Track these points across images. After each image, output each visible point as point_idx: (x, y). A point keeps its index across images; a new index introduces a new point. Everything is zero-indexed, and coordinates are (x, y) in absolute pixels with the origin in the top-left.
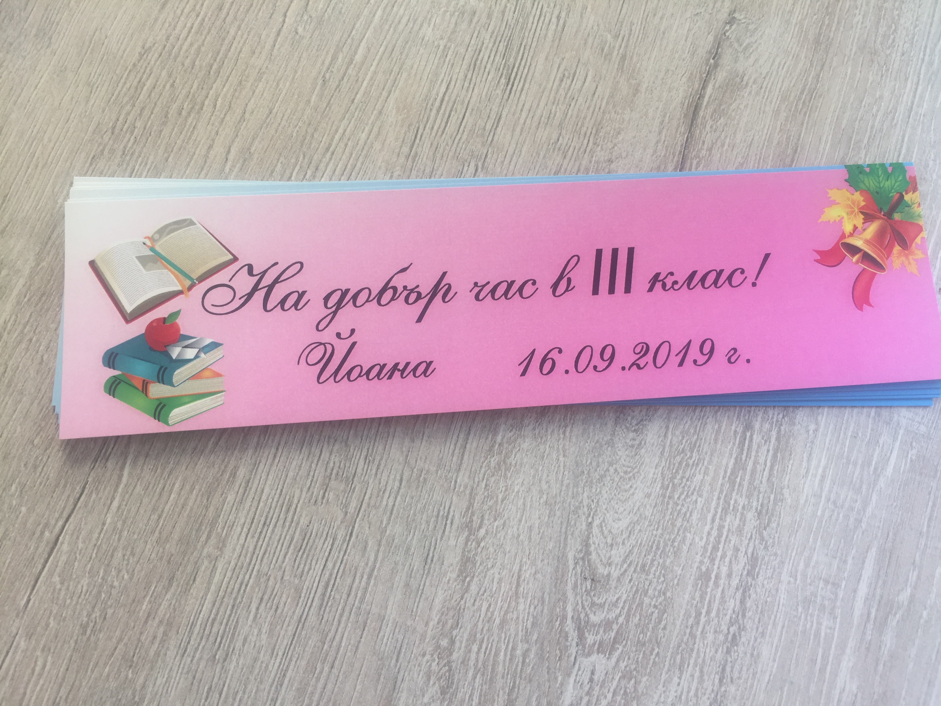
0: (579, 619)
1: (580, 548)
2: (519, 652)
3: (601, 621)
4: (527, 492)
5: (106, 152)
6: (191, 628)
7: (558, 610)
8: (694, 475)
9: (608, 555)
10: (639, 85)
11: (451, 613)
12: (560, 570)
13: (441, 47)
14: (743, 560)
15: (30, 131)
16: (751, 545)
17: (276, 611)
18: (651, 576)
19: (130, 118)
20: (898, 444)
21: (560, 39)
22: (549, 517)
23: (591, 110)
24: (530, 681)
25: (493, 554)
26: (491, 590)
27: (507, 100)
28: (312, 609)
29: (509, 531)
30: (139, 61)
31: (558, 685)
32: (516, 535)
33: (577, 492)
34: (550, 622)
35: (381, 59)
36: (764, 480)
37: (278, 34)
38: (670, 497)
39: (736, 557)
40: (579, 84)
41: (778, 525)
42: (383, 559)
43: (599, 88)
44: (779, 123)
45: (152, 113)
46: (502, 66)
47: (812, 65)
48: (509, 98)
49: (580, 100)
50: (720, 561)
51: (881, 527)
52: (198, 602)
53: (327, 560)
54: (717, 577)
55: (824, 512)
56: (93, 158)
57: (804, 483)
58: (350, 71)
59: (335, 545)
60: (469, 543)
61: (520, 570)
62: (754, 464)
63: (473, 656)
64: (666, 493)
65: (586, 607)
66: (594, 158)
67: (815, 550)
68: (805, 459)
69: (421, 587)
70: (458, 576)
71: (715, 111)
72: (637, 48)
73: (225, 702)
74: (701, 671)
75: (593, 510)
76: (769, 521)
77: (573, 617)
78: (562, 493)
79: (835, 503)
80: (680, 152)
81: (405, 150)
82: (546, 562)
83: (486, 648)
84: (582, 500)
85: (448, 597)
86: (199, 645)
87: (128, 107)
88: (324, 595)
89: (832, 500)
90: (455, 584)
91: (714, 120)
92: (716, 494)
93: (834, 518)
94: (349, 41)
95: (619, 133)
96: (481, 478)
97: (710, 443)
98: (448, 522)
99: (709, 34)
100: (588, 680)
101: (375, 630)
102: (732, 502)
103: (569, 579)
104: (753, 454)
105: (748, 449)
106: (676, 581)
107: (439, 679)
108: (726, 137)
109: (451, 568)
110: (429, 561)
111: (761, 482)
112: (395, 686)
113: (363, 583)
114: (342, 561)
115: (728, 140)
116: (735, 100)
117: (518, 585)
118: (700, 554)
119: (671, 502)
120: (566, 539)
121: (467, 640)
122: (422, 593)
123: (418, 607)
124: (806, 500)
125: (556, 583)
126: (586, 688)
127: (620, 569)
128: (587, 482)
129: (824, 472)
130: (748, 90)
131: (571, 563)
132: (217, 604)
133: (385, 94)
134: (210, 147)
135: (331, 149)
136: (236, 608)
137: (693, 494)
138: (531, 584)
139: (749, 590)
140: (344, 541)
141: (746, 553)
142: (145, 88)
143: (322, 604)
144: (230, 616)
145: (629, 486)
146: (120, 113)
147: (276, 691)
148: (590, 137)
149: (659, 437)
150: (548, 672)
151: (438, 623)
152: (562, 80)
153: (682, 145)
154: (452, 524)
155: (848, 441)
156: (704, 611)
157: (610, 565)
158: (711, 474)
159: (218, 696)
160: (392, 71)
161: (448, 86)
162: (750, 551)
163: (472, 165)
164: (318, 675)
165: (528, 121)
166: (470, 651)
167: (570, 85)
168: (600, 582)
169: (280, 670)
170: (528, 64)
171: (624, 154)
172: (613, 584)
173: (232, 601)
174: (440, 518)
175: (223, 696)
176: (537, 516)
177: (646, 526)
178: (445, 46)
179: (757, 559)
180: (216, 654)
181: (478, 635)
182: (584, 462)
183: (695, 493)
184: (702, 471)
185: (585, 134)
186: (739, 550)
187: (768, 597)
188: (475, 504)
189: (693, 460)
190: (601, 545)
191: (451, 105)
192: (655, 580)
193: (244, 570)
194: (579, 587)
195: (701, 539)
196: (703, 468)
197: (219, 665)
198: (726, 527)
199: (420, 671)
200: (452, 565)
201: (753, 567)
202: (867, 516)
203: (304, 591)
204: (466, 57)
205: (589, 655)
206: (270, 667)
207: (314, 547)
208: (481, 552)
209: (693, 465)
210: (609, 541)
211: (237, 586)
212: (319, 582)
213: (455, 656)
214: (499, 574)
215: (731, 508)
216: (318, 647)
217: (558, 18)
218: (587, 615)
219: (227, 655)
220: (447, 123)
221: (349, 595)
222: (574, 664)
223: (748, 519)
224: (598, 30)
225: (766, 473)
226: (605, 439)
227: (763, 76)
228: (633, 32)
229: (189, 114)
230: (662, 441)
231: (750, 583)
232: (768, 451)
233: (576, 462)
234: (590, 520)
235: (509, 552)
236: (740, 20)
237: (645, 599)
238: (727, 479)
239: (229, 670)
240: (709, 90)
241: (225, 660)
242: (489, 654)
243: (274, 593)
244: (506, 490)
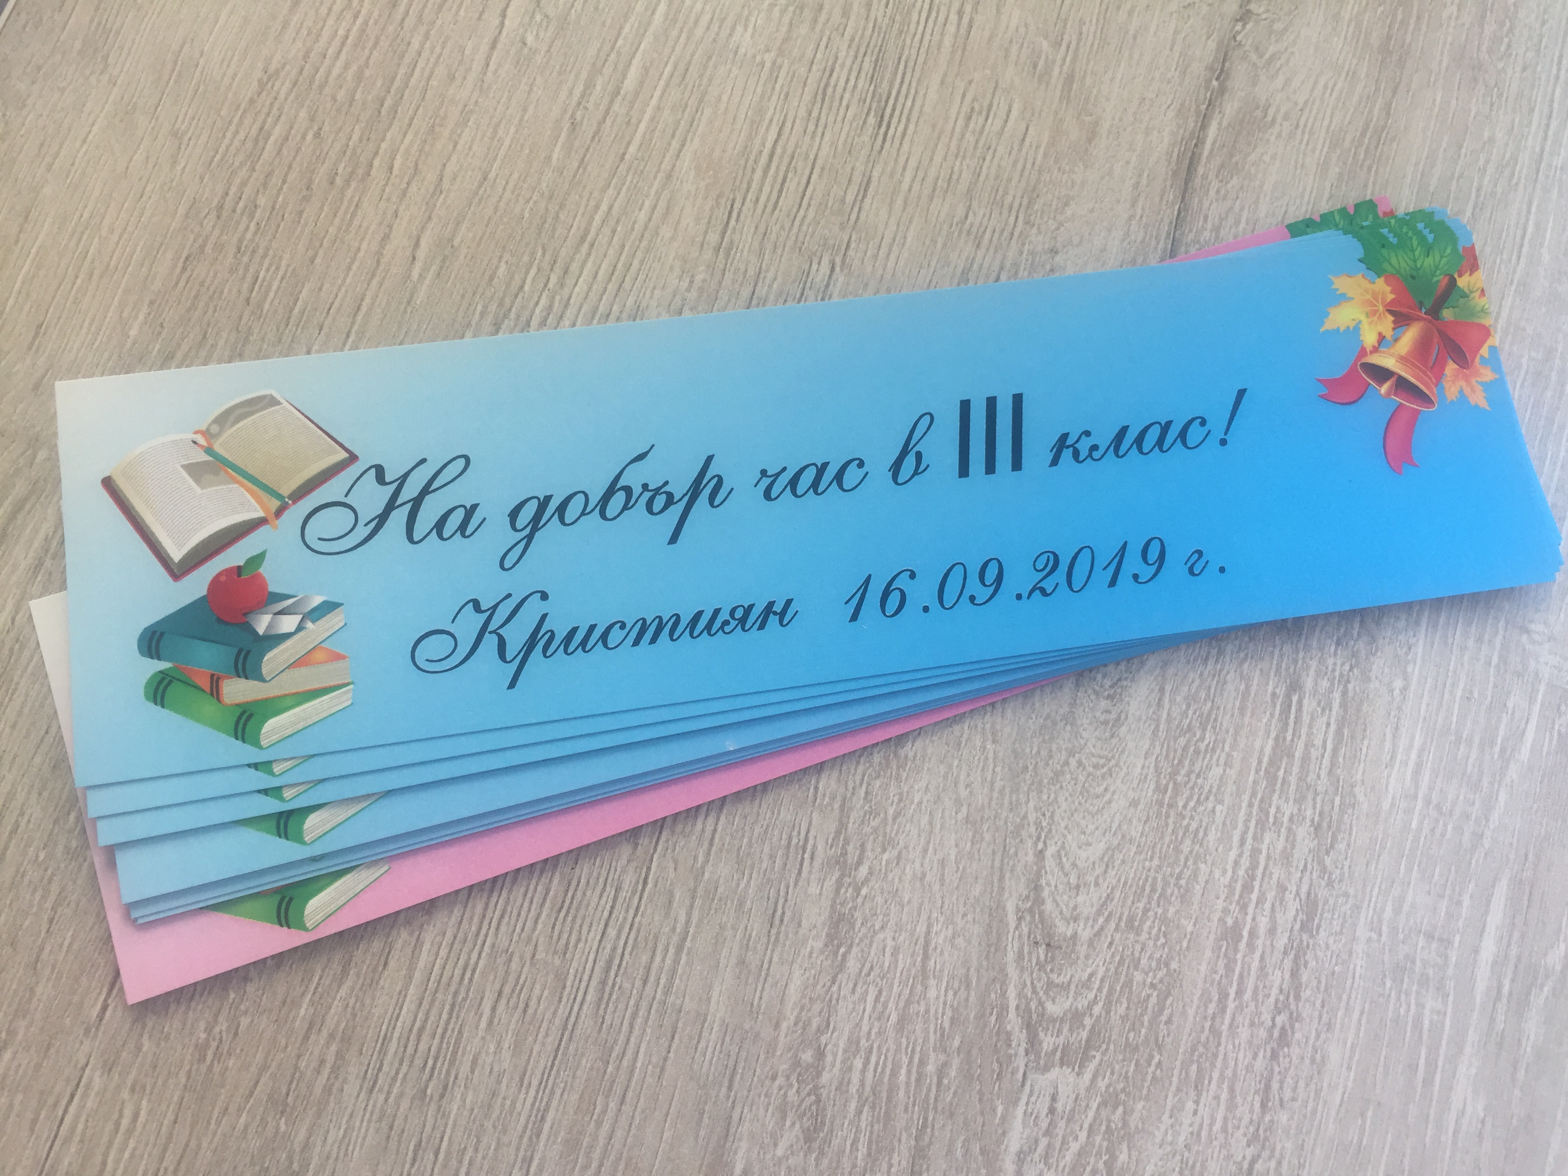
0: (1028, 1010)
1: (1025, 893)
2: (930, 1068)
3: (1065, 1014)
4: (935, 803)
5: (208, 249)
6: (383, 1044)
7: (993, 996)
8: (1209, 768)
9: (1071, 905)
10: (1096, 123)
11: (817, 1007)
12: (995, 931)
13: (768, 65)
14: (1293, 906)
15: (78, 214)
16: (1306, 879)
17: (525, 1011)
18: (1144, 936)
19: (248, 191)
20: (1537, 708)
21: (964, 49)
22: (973, 843)
23: (1019, 166)
24: (952, 1115)
25: (882, 907)
26: (882, 966)
27: (880, 152)
28: (585, 1007)
29: (908, 868)
30: (259, 94)
31: (997, 1121)
32: (919, 875)
33: (1018, 800)
34: (981, 1016)
35: (667, 85)
36: (1323, 773)
37: (493, 45)
38: (1170, 806)
39: (1282, 901)
40: (998, 123)
41: (1349, 845)
42: (700, 920)
43: (1031, 130)
44: (1328, 184)
45: (284, 182)
46: (870, 95)
47: (1377, 89)
48: (882, 148)
49: (1001, 149)
50: (1256, 907)
51: (1514, 845)
52: (394, 1001)
53: (606, 925)
54: (1253, 934)
55: (1421, 822)
56: (187, 259)
57: (1389, 776)
58: (616, 107)
59: (620, 900)
60: (843, 891)
61: (928, 933)
62: (1306, 746)
63: (855, 1077)
64: (1163, 798)
65: (1038, 989)
66: (1026, 247)
67: (1409, 884)
68: (1389, 736)
69: (765, 966)
70: (826, 945)
71: (1222, 166)
72: (1092, 63)
73: (445, 1166)
74: (1232, 1090)
75: (1046, 830)
76: (1334, 838)
77: (1017, 1008)
78: (993, 803)
79: (1438, 807)
80: (1168, 234)
81: (713, 238)
82: (970, 917)
83: (877, 1064)
84: (1026, 813)
85: (811, 981)
86: (397, 1073)
87: (243, 173)
88: (604, 983)
89: (1434, 802)
90: (822, 957)
91: (1221, 181)
92: (1246, 797)
93: (1438, 832)
94: (613, 56)
95: (1067, 204)
96: (858, 782)
97: (1232, 716)
98: (806, 856)
99: (1208, 38)
100: (1046, 1111)
101: (691, 1038)
102: (1273, 811)
103: (1010, 945)
104: (1304, 730)
105: (1295, 723)
106: (1185, 944)
107: (801, 1117)
108: (1242, 209)
109: (814, 932)
110: (777, 921)
111: (1319, 777)
112: (728, 1131)
113: (668, 961)
114: (632, 925)
115: (1245, 214)
116: (1255, 147)
117: (926, 957)
118: (1223, 897)
119: (1172, 813)
120: (1002, 878)
121: (845, 1051)
122: (767, 975)
123: (761, 998)
124: (1393, 805)
125: (988, 952)
126: (1044, 1125)
127: (1092, 927)
128: (1032, 784)
129: (1419, 756)
130: (1276, 129)
131: (1012, 920)
132: (425, 1004)
133: (675, 144)
134: (386, 238)
135: (589, 238)
136: (457, 1008)
137: (1207, 798)
138: (946, 954)
139: (1305, 954)
140: (634, 893)
141: (1298, 894)
142: (272, 139)
143: (600, 999)
144: (448, 1022)
145: (1102, 788)
146: (229, 184)
147: (529, 1146)
148: (1018, 211)
149: (1149, 706)
150: (980, 1100)
151: (796, 1024)
152: (969, 118)
153: (1171, 223)
154: (812, 858)
155: (1457, 706)
156: (1232, 991)
157: (1075, 919)
158: (1237, 765)
159: (432, 1156)
160: (686, 106)
161: (781, 129)
162: (1304, 889)
163: (825, 261)
164: (599, 1116)
165: (916, 187)
166: (850, 1069)
167: (984, 126)
168: (1061, 948)
169: (535, 1112)
170: (913, 91)
171: (1076, 240)
172: (1082, 950)
173: (450, 998)
174: (793, 849)
175: (441, 1156)
176: (953, 843)
177: (1132, 854)
178: (774, 63)
179: (1315, 904)
180: (426, 1087)
181: (863, 1042)
182: (1028, 750)
183: (1212, 798)
184: (1222, 761)
185: (1011, 208)
186: (1286, 889)
187: (1336, 964)
188: (850, 825)
189: (1206, 742)
190: (1061, 887)
191: (786, 160)
192: (1151, 943)
193: (469, 944)
194: (1026, 958)
195: (1224, 872)
196: (1223, 756)
197: (433, 1106)
198: (1264, 852)
199: (769, 1104)
200: (815, 927)
201: (1310, 916)
202: (1492, 827)
203: (571, 977)
204: (809, 81)
205: (1046, 1069)
206: (519, 1105)
207: (585, 903)
208: (863, 904)
209: (1206, 751)
210: (1073, 880)
211: (458, 972)
212: (595, 961)
213: (825, 1077)
214: (894, 939)
215: (1271, 820)
216: (598, 1070)
217: (960, 13)
218: (1041, 1004)
219: (445, 1088)
220: (780, 191)
221: (645, 982)
222: (1023, 1085)
223: (1299, 839)
224: (1026, 33)
225: (1326, 762)
226: (1061, 711)
227: (1299, 107)
228: (1084, 35)
229: (348, 182)
230: (1154, 713)
231: (1305, 943)
232: (1328, 724)
233: (1014, 751)
234: (1040, 846)
235: (909, 902)
236: (1258, 15)
237: (1135, 973)
238: (1262, 773)
239: (449, 1113)
240: (1212, 131)
241: (442, 1096)
242: (883, 1072)
243: (521, 982)
244: (900, 800)
